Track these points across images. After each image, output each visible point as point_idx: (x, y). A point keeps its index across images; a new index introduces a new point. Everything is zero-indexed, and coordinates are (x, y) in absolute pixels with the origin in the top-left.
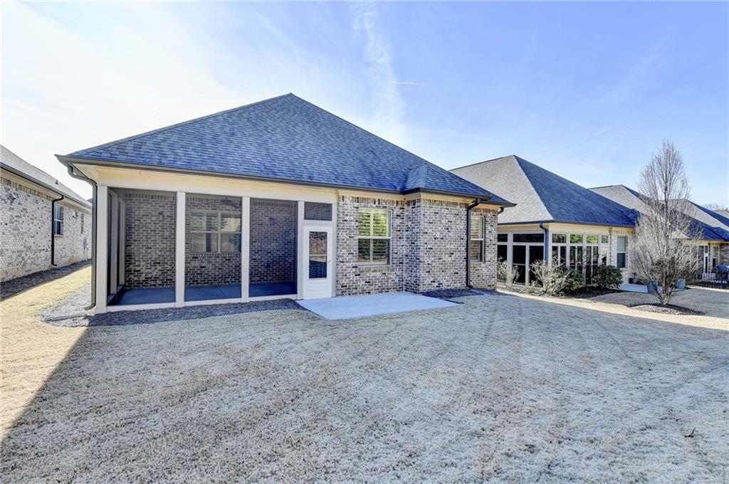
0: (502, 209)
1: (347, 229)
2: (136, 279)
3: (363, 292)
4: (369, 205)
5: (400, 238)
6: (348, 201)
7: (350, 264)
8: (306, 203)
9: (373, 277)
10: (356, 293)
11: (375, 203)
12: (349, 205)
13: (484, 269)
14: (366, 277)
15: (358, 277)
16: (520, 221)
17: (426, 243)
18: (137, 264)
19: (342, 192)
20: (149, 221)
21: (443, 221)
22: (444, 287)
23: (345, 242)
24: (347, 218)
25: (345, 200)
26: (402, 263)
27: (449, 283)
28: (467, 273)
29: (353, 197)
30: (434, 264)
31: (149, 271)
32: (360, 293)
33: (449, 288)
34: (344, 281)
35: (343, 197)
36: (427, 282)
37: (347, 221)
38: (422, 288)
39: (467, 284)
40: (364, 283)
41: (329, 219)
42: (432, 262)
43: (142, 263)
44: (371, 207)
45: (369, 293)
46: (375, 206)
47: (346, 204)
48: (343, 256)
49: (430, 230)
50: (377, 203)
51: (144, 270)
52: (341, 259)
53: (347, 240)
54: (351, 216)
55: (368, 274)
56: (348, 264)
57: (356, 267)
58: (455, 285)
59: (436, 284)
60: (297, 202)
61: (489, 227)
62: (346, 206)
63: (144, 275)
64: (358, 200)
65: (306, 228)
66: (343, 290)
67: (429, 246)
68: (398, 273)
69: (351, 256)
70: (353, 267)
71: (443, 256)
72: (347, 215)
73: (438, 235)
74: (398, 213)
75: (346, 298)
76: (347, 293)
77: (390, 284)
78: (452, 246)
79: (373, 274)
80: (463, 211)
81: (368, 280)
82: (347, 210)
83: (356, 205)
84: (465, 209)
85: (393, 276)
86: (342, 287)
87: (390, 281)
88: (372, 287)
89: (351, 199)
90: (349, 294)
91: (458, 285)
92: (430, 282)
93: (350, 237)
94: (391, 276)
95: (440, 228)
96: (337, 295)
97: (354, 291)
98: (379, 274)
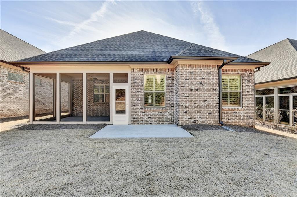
0: (259, 69)
1: (136, 87)
2: (76, 112)
3: (147, 123)
4: (150, 73)
5: (171, 91)
6: (136, 71)
7: (138, 107)
8: (114, 74)
9: (153, 114)
10: (142, 123)
11: (153, 71)
12: (137, 73)
13: (241, 112)
14: (148, 114)
15: (143, 114)
16: (283, 78)
17: (184, 93)
18: (76, 106)
19: (133, 66)
20: (79, 90)
21: (198, 78)
22: (199, 123)
23: (135, 94)
24: (136, 81)
25: (135, 70)
26: (173, 106)
27: (203, 120)
28: (219, 114)
29: (139, 69)
30: (190, 107)
31: (80, 109)
32: (145, 123)
33: (203, 124)
34: (135, 116)
35: (134, 69)
36: (185, 119)
37: (136, 82)
38: (180, 123)
39: (219, 122)
40: (147, 117)
41: (126, 81)
42: (189, 105)
43: (78, 106)
44: (151, 73)
45: (151, 123)
46: (154, 73)
47: (136, 73)
48: (134, 102)
49: (187, 85)
50: (155, 71)
51: (78, 109)
52: (133, 104)
53: (136, 93)
54: (138, 79)
55: (150, 113)
56: (137, 107)
57: (142, 108)
58: (209, 122)
59: (192, 120)
60: (109, 74)
61: (246, 82)
62: (135, 74)
63: (78, 111)
64: (142, 70)
65: (114, 87)
66: (135, 121)
67: (186, 95)
68: (170, 113)
69: (139, 102)
70: (140, 108)
71: (198, 102)
72: (136, 79)
73: (193, 87)
74: (170, 76)
75: (136, 126)
76: (137, 123)
77: (165, 119)
78: (206, 95)
79: (153, 113)
80: (215, 70)
81: (150, 116)
82: (136, 76)
83: (141, 73)
84: (216, 69)
85: (166, 114)
86: (134, 119)
87: (165, 117)
88: (152, 120)
89: (138, 70)
90: (138, 123)
91: (212, 122)
92: (187, 119)
93: (138, 91)
94: (165, 114)
95: (194, 83)
96: (132, 123)
97: (141, 122)
98: (157, 113)
